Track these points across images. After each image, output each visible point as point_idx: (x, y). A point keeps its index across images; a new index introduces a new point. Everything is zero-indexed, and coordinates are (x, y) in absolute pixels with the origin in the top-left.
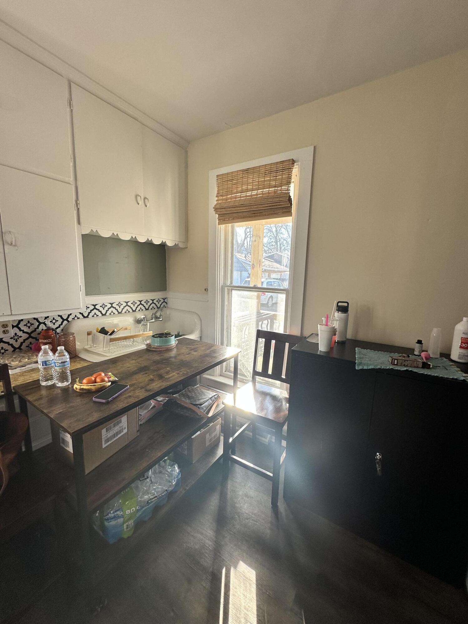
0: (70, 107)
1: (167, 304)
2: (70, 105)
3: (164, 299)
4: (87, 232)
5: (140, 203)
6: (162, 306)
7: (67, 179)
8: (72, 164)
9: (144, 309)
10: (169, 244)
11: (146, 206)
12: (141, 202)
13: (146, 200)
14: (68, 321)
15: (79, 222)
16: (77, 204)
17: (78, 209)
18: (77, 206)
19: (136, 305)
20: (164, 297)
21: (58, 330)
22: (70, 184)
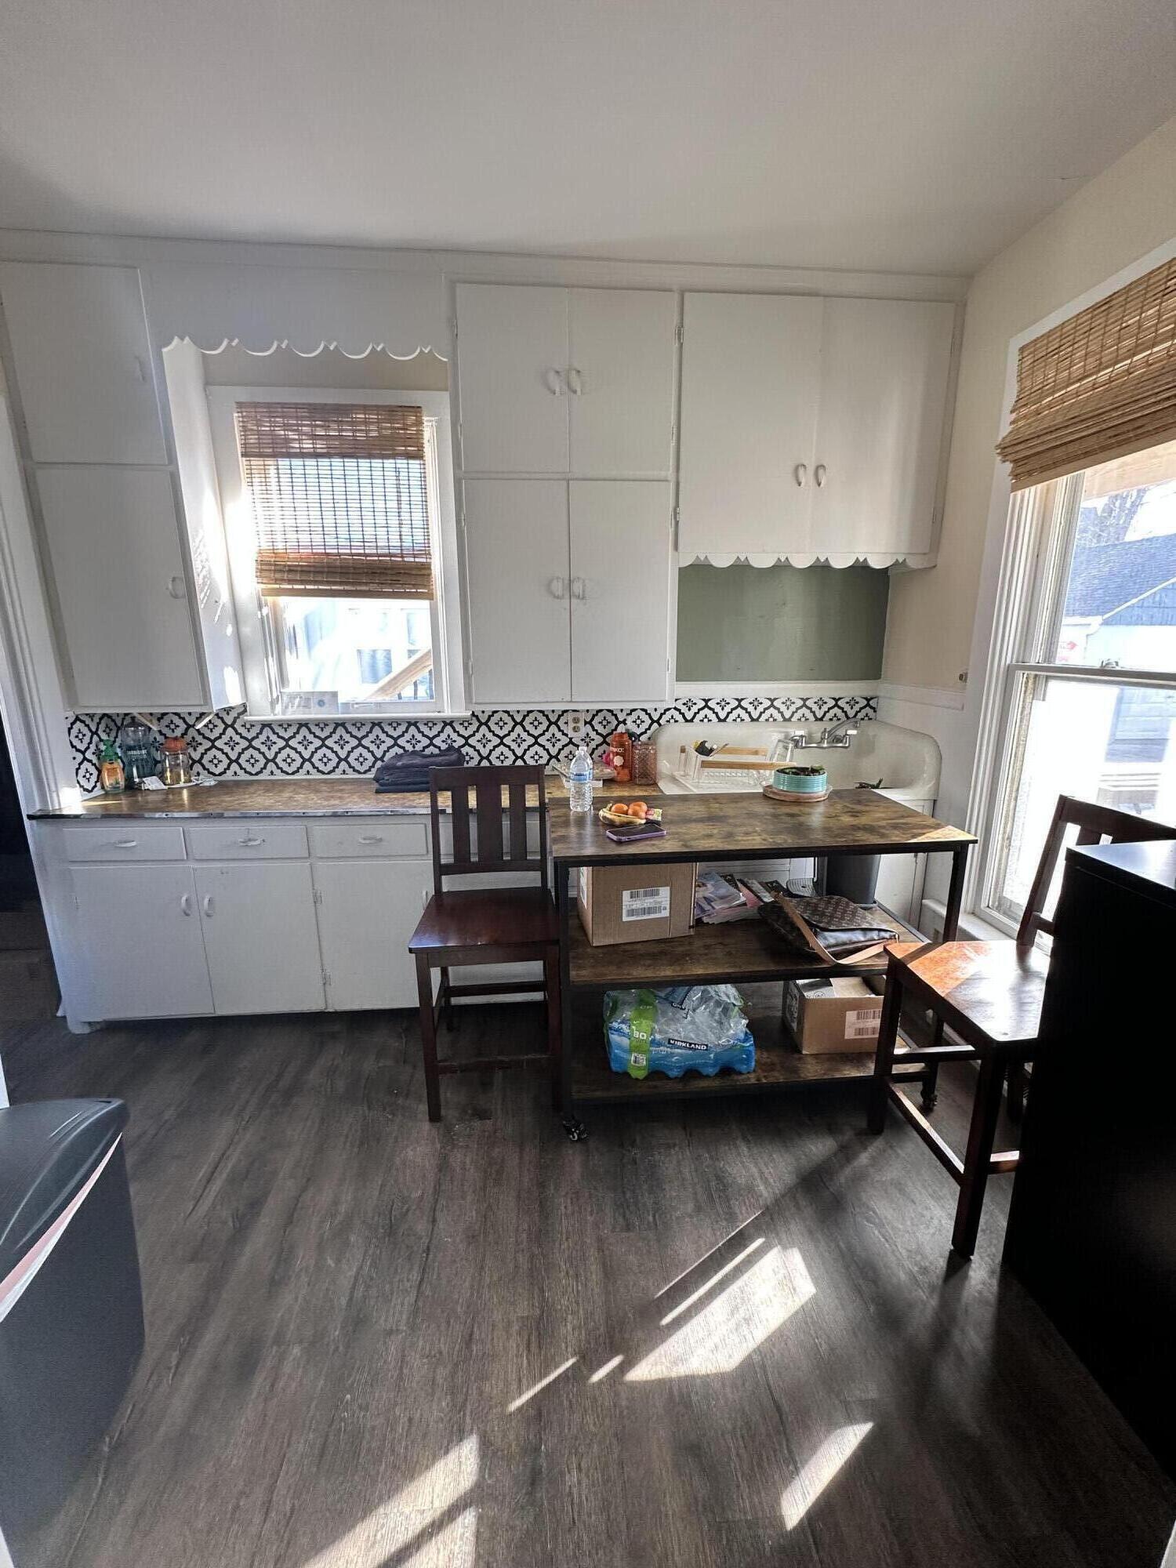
0: (679, 339)
1: (875, 711)
2: (680, 334)
3: (868, 700)
4: (687, 561)
5: (803, 480)
6: (860, 716)
7: (663, 474)
8: (673, 444)
9: (812, 718)
10: (876, 563)
11: (819, 485)
12: (807, 478)
13: (821, 471)
14: (660, 725)
15: (676, 547)
16: (676, 513)
17: (677, 523)
18: (675, 518)
19: (793, 708)
20: (869, 694)
21: (643, 738)
22: (667, 481)
